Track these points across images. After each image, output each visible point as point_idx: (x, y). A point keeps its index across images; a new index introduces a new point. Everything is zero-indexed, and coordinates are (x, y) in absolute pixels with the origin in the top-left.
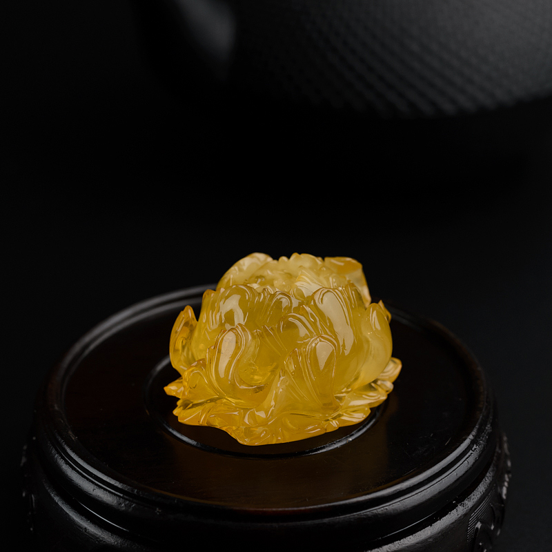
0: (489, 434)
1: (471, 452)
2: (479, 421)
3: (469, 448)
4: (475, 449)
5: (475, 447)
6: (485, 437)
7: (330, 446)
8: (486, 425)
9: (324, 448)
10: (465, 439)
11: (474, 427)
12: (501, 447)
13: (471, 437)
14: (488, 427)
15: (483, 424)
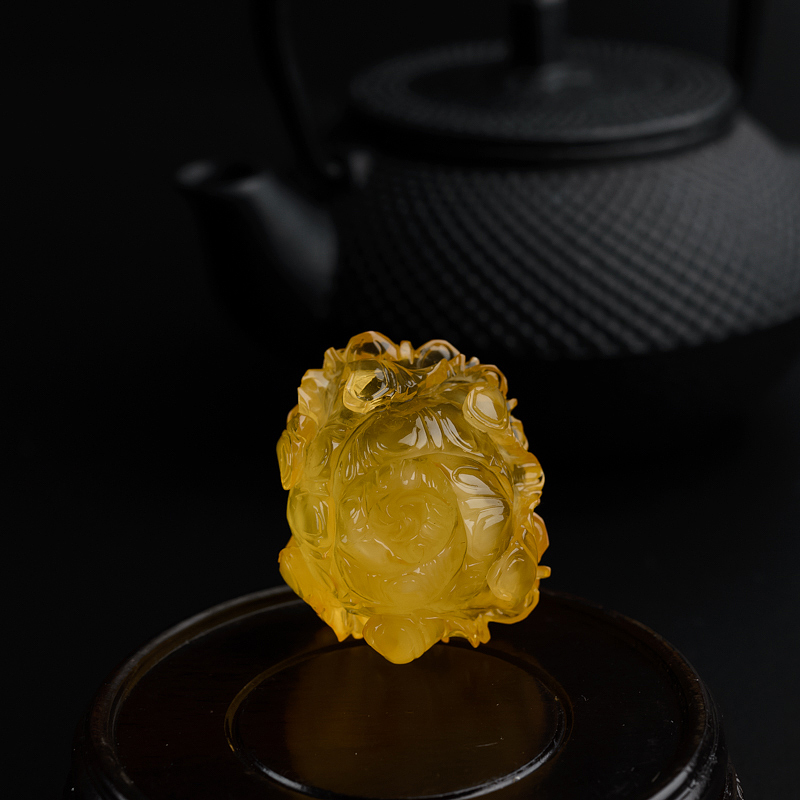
0: (714, 767)
1: (688, 789)
2: (699, 748)
3: (685, 784)
4: (694, 786)
5: (694, 783)
6: (707, 770)
7: (489, 786)
8: (709, 755)
9: (481, 789)
10: (679, 772)
11: (691, 756)
12: (732, 789)
13: (688, 769)
14: (712, 758)
15: (705, 752)
